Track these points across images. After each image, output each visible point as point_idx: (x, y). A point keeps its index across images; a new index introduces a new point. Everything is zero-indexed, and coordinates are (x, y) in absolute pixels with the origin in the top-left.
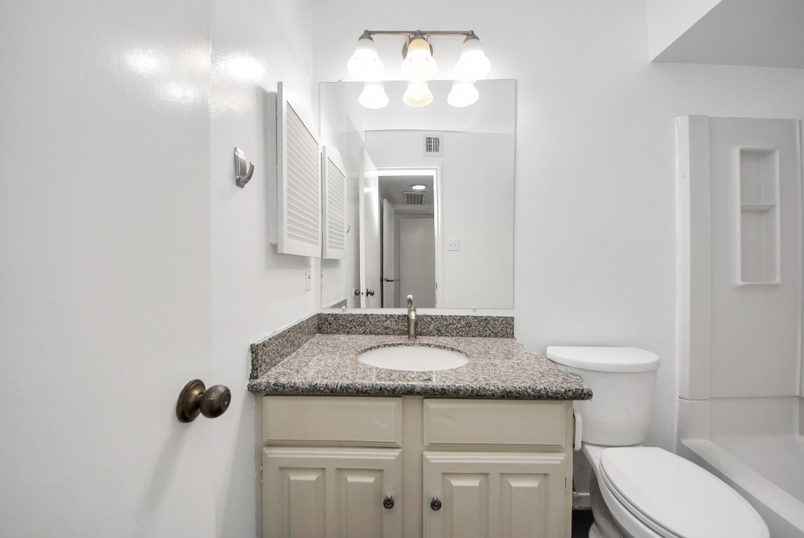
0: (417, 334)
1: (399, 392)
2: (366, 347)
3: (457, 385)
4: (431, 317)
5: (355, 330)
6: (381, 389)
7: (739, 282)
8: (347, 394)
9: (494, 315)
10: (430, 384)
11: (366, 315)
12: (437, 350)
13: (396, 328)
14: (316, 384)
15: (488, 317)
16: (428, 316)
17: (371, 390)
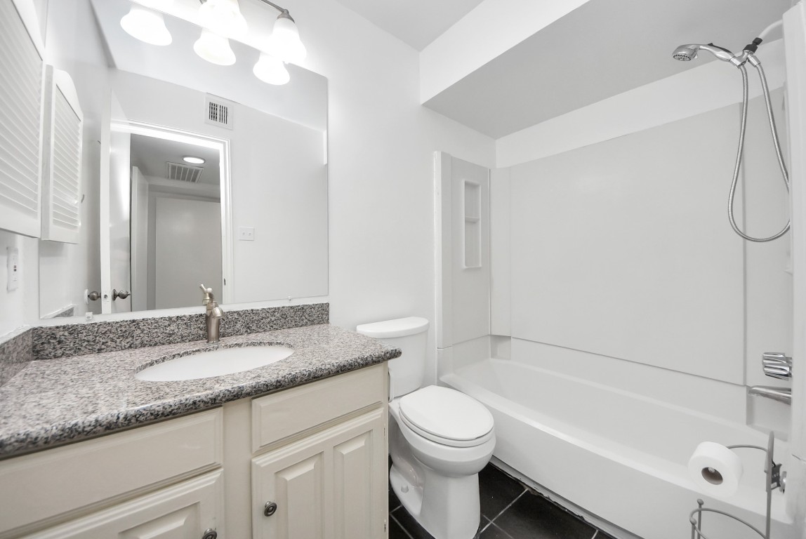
0: (220, 335)
1: (221, 400)
2: (144, 363)
3: (293, 373)
4: (238, 313)
5: (113, 344)
6: (194, 403)
7: (464, 267)
8: (138, 424)
9: (311, 303)
10: (262, 380)
11: (134, 321)
12: (252, 349)
13: (185, 332)
14: (76, 424)
15: (304, 305)
16: (234, 312)
17: (179, 408)
